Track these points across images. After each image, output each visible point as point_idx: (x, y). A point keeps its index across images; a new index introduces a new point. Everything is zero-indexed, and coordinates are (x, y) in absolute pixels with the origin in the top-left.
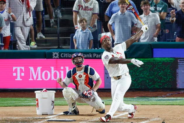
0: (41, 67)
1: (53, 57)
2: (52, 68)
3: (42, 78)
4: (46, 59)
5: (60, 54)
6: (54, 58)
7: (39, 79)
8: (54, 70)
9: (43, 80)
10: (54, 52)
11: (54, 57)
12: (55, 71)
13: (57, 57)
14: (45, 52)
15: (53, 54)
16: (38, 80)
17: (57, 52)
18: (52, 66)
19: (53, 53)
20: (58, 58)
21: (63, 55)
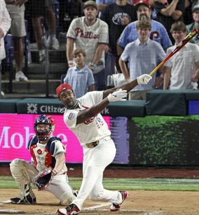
0: (9, 128)
1: (28, 111)
2: (27, 129)
3: (10, 144)
4: (16, 114)
5: (39, 106)
6: (30, 113)
7: (6, 146)
8: (30, 132)
9: (12, 148)
10: (30, 104)
11: (30, 111)
12: (32, 134)
13: (35, 111)
14: (15, 104)
15: (28, 106)
16: (3, 147)
17: (35, 104)
18: (27, 126)
19: (28, 104)
20: (36, 113)
21: (44, 109)
